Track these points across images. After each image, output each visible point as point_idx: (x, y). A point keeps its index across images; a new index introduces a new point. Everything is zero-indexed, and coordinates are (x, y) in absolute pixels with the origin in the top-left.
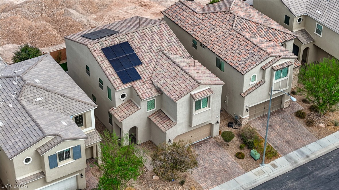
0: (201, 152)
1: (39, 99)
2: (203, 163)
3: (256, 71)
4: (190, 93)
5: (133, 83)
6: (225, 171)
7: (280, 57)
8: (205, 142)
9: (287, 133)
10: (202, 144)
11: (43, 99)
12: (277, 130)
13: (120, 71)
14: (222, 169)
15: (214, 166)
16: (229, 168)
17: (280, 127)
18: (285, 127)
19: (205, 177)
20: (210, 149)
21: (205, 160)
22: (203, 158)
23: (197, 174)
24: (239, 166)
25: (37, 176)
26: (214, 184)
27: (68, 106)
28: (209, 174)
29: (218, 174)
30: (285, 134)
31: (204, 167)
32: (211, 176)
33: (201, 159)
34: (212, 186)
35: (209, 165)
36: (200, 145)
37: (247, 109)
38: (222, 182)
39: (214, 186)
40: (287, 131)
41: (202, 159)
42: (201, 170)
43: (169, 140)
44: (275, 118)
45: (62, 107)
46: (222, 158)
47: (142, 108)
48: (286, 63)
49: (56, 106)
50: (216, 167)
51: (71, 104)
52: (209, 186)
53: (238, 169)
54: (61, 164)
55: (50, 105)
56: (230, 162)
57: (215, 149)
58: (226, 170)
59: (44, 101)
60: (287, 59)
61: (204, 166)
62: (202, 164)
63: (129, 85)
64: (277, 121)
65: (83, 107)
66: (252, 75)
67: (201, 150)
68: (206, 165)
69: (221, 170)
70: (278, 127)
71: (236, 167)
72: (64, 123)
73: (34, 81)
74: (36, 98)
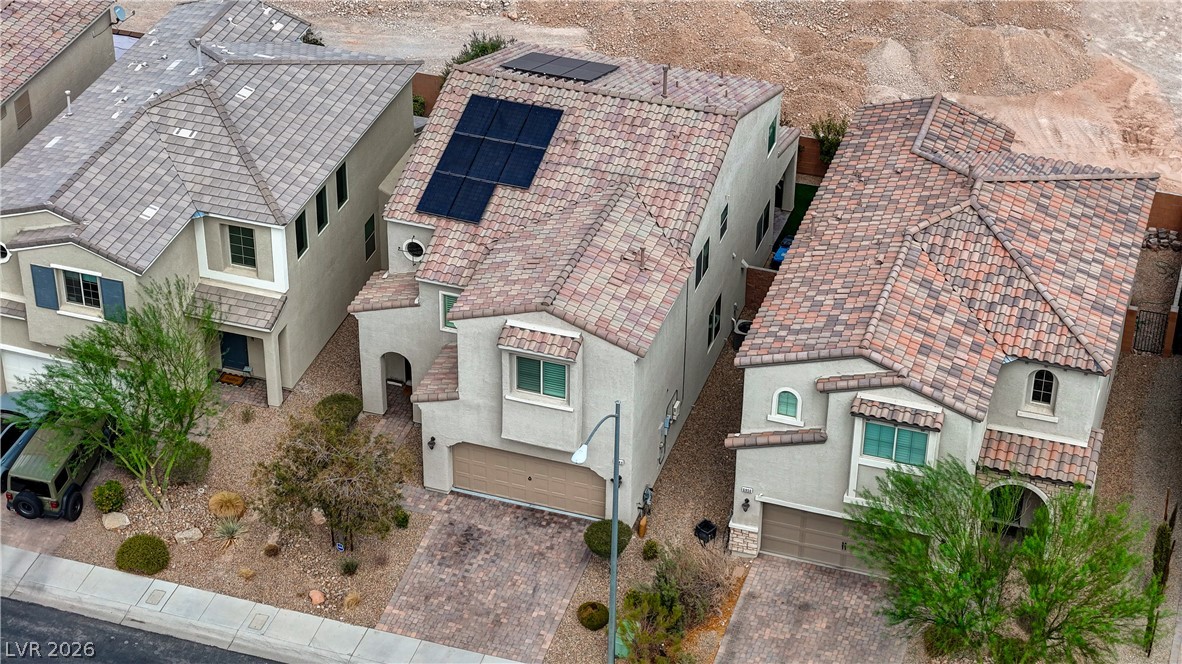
0: (520, 538)
1: (185, 133)
2: (475, 566)
3: (801, 378)
4: (505, 317)
5: (443, 222)
6: (497, 622)
7: (896, 378)
8: (570, 523)
9: (819, 656)
10: (553, 525)
11: (193, 137)
12: (807, 630)
13: (447, 173)
14: (499, 612)
15: (494, 591)
16: (516, 622)
17: (828, 627)
18: (840, 638)
19: (427, 598)
20: (551, 548)
21: (493, 562)
22: (495, 555)
23: (421, 580)
24: (549, 637)
25: (13, 307)
26: (422, 630)
27: (226, 185)
28: (449, 599)
29: (466, 616)
30: (807, 654)
31: (464, 577)
32: (446, 608)
33: (487, 553)
34: (408, 629)
35: (483, 582)
36: (544, 523)
37: (747, 501)
38: (449, 640)
39: (414, 634)
40: (827, 653)
41: (492, 553)
42: (444, 577)
43: (433, 439)
44: (855, 597)
45: (207, 181)
46: (543, 587)
47: (423, 305)
48: (916, 413)
49: (198, 170)
50: (490, 598)
51: (234, 186)
52: (403, 625)
53: (534, 643)
54: (70, 310)
55: (191, 160)
56: (543, 613)
57: (563, 556)
58: (504, 621)
59: (189, 143)
60: (927, 401)
61: (466, 574)
62: (471, 564)
63: (429, 221)
64: (846, 609)
65: (253, 207)
66: (780, 386)
67: (528, 533)
68: (477, 576)
69: (488, 614)
70: (821, 625)
71: (539, 635)
72: (150, 213)
73: (233, 88)
74: (181, 128)
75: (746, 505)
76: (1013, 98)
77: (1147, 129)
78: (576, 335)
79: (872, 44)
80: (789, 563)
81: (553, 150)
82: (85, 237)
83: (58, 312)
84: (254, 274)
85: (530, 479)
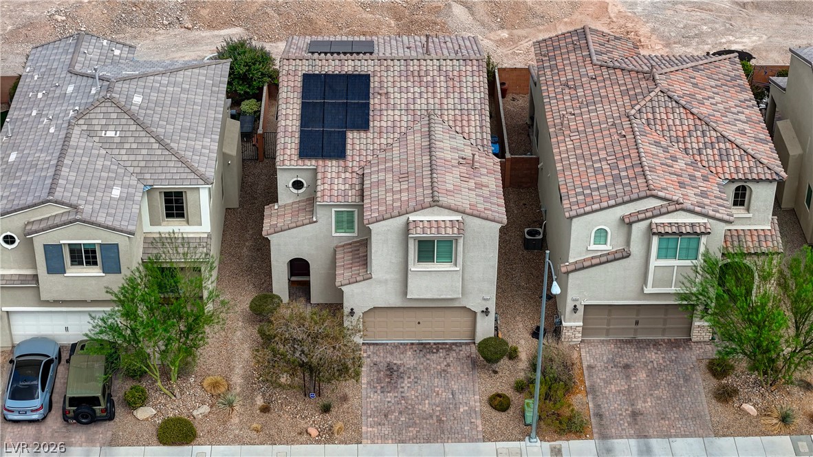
0: (425, 364)
1: (110, 134)
2: (406, 388)
3: (608, 219)
4: (407, 215)
5: (320, 162)
6: (440, 421)
7: (677, 206)
8: (451, 347)
9: (652, 395)
10: (441, 351)
11: (118, 135)
12: (636, 381)
13: (310, 129)
14: (438, 414)
15: (427, 402)
16: (452, 418)
17: (647, 376)
18: (658, 381)
19: (386, 416)
20: (448, 365)
21: (416, 382)
22: (415, 378)
23: (375, 404)
24: (479, 422)
25: (22, 278)
26: (393, 437)
27: (157, 164)
28: (400, 413)
29: (418, 422)
30: (644, 395)
31: (402, 397)
32: (401, 419)
33: (409, 378)
34: (384, 439)
35: (417, 397)
36: (435, 351)
37: (575, 306)
38: (415, 439)
39: (390, 441)
40: (656, 392)
41: (412, 377)
42: (390, 400)
43: (352, 309)
44: (653, 353)
45: (143, 164)
46: (457, 391)
47: (320, 221)
48: (692, 225)
49: (132, 158)
50: (427, 406)
51: (164, 164)
52: (380, 437)
53: (471, 429)
54: (74, 272)
55: (123, 152)
56: (467, 408)
57: (459, 368)
58: (444, 419)
59: (118, 140)
60: (698, 217)
61: (403, 395)
62: (403, 388)
63: (310, 164)
64: (652, 362)
65: (184, 176)
66: (596, 226)
67: (428, 359)
68: (411, 394)
69: (431, 417)
70: (642, 375)
71: (471, 422)
72: (116, 192)
73: (129, 98)
74: (106, 131)
75: (575, 309)
76: (541, 28)
77: (633, 33)
78: (459, 218)
79: (440, 7)
80: (602, 342)
81: (374, 101)
82: (85, 216)
83: (65, 275)
84: (185, 223)
85: (419, 323)
